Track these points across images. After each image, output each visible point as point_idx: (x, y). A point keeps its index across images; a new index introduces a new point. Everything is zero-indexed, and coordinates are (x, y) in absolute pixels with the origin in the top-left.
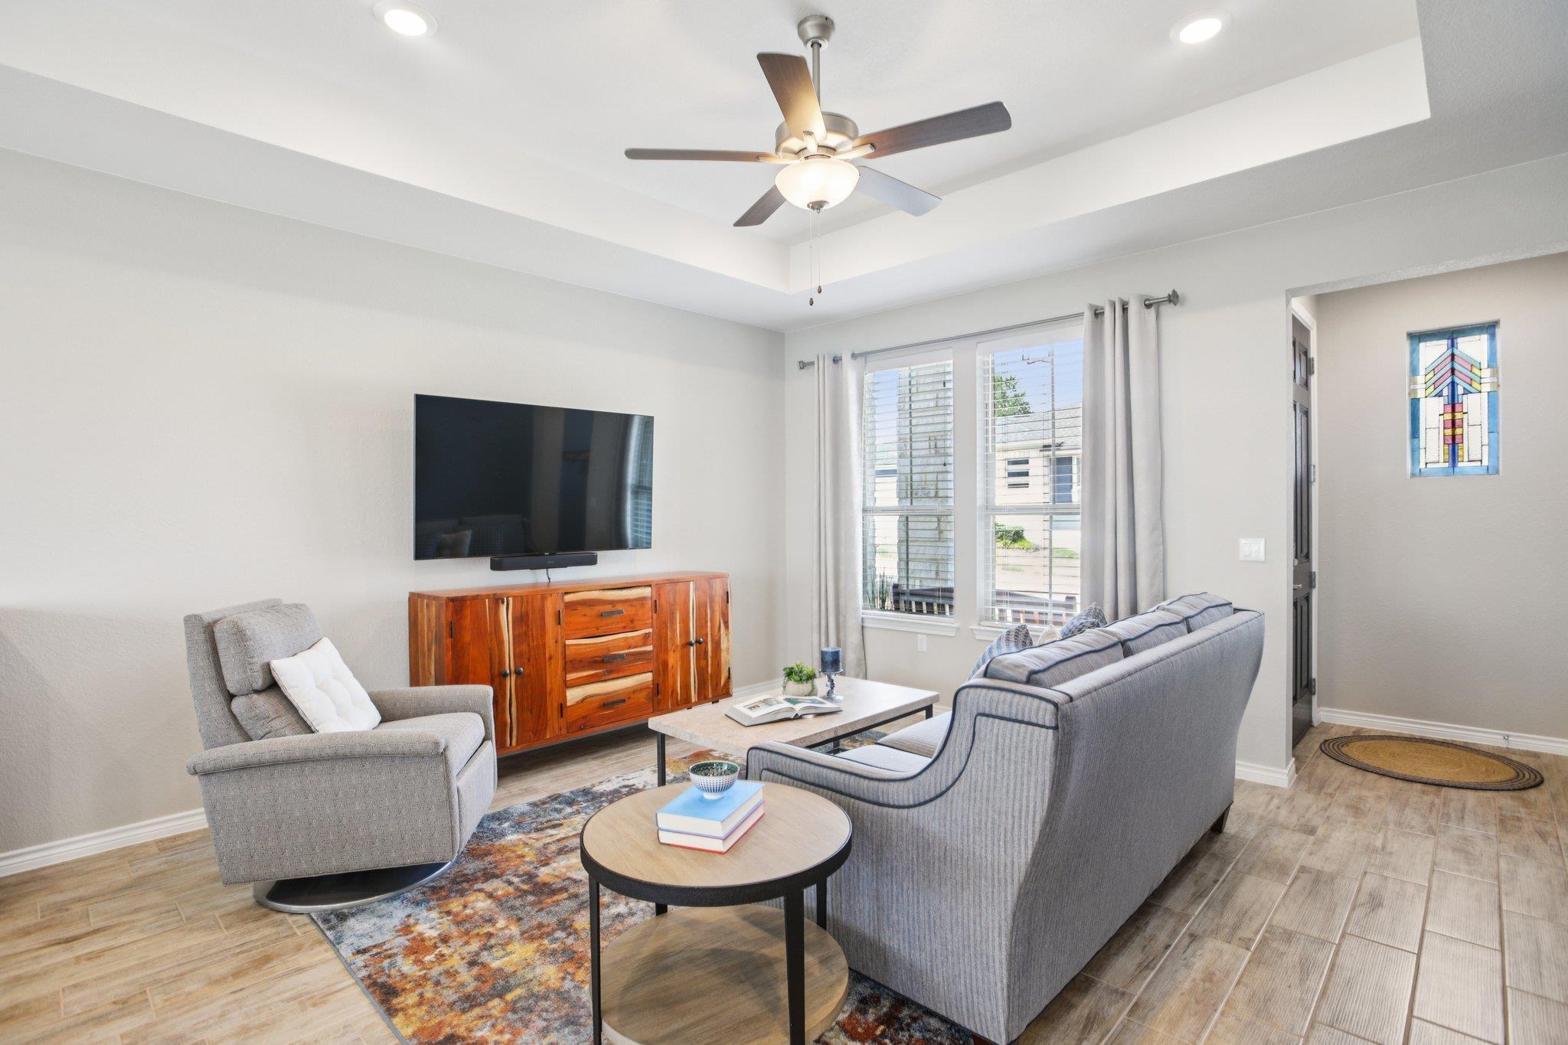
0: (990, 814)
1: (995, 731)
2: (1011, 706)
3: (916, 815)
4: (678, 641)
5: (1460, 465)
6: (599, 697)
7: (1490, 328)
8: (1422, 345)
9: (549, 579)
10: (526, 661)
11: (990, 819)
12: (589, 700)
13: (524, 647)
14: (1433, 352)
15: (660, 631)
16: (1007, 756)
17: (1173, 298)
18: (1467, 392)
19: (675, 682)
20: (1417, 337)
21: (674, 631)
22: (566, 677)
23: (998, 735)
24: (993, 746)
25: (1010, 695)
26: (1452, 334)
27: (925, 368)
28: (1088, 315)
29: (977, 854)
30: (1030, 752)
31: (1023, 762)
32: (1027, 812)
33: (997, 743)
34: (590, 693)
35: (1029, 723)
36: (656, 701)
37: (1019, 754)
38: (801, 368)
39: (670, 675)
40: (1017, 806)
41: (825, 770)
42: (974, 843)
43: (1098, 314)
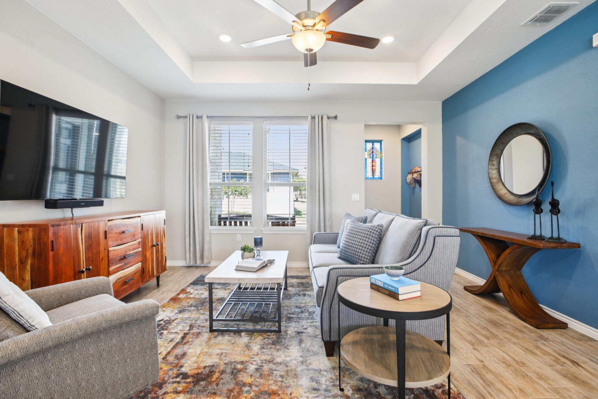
0: (441, 267)
1: (443, 241)
2: (447, 232)
3: (413, 275)
4: (150, 245)
5: (375, 177)
6: (122, 279)
7: (380, 142)
8: (367, 143)
9: (73, 215)
10: (91, 262)
11: (441, 269)
12: (118, 281)
13: (90, 254)
14: (369, 145)
15: (144, 240)
16: (447, 247)
17: (336, 117)
18: (376, 158)
19: (149, 265)
20: (367, 141)
21: (148, 240)
22: (109, 269)
23: (444, 242)
24: (443, 245)
25: (446, 228)
26: (373, 142)
27: (218, 127)
28: (310, 118)
29: (437, 281)
30: (454, 245)
31: (452, 248)
32: (453, 263)
33: (444, 244)
34: (118, 278)
35: (452, 236)
36: (143, 277)
37: (451, 246)
38: (178, 118)
39: (147, 262)
40: (450, 262)
41: (372, 269)
42: (436, 278)
43: (313, 118)
